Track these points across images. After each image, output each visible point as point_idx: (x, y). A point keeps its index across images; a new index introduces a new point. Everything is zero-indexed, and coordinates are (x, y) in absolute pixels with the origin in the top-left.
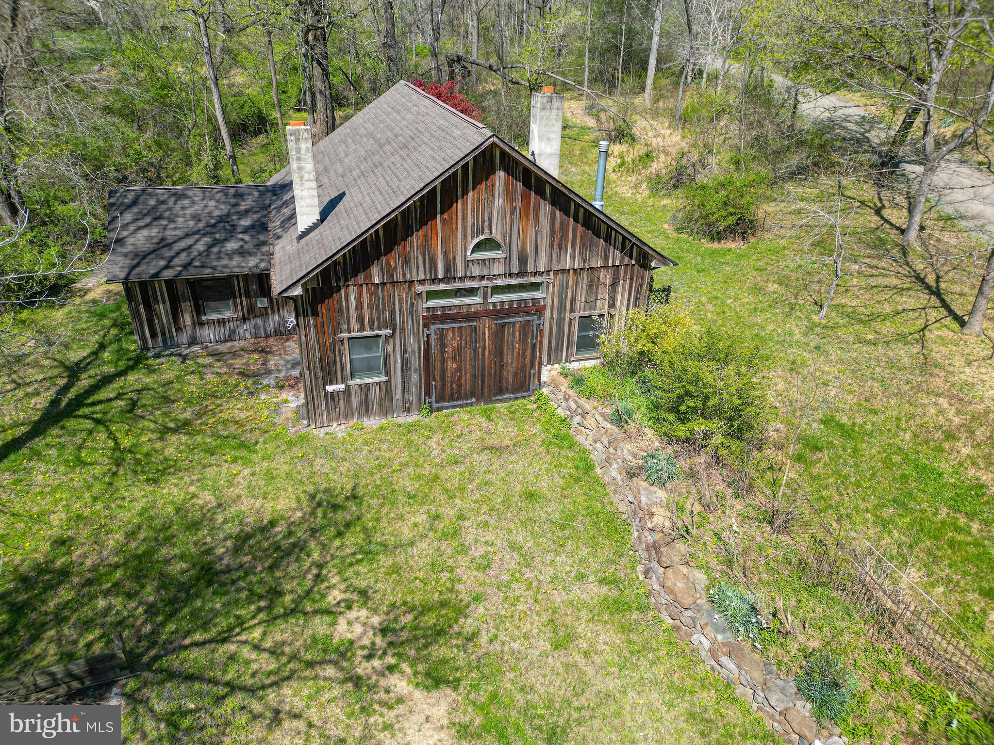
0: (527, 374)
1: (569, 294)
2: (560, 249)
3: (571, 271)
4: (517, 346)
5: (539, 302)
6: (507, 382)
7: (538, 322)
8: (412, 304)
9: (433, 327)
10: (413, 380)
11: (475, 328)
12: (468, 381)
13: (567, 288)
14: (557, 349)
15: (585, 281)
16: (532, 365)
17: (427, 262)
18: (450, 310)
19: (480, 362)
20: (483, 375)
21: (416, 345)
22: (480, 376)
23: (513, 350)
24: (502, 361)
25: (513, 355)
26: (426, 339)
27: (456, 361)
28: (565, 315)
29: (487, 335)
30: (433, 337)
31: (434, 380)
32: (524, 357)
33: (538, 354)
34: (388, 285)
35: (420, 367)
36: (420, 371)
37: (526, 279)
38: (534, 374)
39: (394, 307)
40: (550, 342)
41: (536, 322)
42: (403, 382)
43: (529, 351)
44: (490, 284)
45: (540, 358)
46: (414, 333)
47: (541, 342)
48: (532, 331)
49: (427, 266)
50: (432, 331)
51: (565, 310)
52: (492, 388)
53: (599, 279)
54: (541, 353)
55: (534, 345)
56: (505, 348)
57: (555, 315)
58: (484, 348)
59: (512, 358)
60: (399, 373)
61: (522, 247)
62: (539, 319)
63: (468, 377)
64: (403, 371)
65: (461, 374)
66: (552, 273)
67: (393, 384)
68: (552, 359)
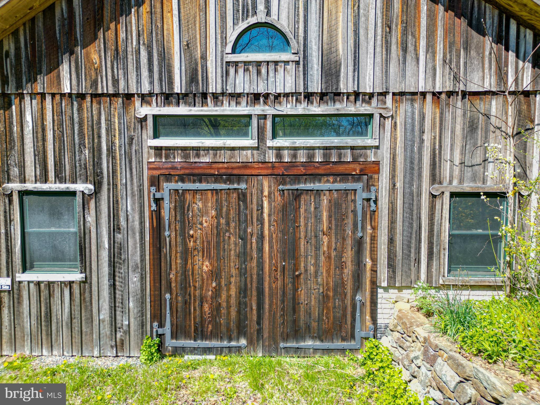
0: (348, 302)
1: (427, 144)
2: (405, 50)
3: (429, 97)
4: (326, 239)
5: (366, 156)
6: (309, 314)
7: (365, 195)
8: (131, 139)
9: (167, 186)
10: (131, 286)
11: (244, 195)
12: (233, 301)
13: (422, 132)
14: (407, 256)
15: (459, 120)
16: (358, 285)
17: (156, 63)
18: (198, 156)
19: (254, 264)
20: (260, 292)
21: (137, 217)
22: (254, 293)
23: (317, 248)
24: (296, 267)
25: (317, 258)
26: (154, 207)
27: (209, 258)
28: (420, 186)
29: (266, 211)
30: (167, 205)
31: (170, 290)
32: (341, 266)
33: (369, 263)
34: (88, 99)
35: (143, 260)
36: (143, 268)
37: (338, 105)
38: (363, 304)
39: (100, 143)
40: (391, 241)
41: (361, 195)
42: (113, 286)
43: (349, 255)
44: (270, 111)
45: (374, 271)
46: (133, 195)
47: (374, 238)
48: (354, 212)
49: (156, 69)
50: (165, 194)
51: (420, 175)
52: (280, 321)
53: (487, 116)
54: (374, 260)
55: (359, 243)
56: (302, 242)
57: (399, 185)
58: (261, 237)
59: (316, 265)
60: (105, 269)
61: (330, 44)
62: (368, 188)
63: (233, 292)
64: (113, 265)
65: (219, 284)
66: (389, 98)
67: (95, 288)
68: (398, 278)
